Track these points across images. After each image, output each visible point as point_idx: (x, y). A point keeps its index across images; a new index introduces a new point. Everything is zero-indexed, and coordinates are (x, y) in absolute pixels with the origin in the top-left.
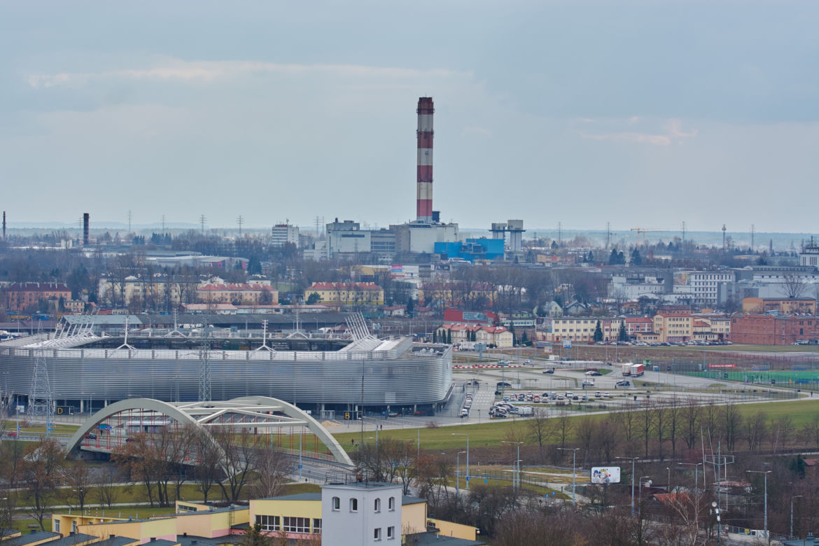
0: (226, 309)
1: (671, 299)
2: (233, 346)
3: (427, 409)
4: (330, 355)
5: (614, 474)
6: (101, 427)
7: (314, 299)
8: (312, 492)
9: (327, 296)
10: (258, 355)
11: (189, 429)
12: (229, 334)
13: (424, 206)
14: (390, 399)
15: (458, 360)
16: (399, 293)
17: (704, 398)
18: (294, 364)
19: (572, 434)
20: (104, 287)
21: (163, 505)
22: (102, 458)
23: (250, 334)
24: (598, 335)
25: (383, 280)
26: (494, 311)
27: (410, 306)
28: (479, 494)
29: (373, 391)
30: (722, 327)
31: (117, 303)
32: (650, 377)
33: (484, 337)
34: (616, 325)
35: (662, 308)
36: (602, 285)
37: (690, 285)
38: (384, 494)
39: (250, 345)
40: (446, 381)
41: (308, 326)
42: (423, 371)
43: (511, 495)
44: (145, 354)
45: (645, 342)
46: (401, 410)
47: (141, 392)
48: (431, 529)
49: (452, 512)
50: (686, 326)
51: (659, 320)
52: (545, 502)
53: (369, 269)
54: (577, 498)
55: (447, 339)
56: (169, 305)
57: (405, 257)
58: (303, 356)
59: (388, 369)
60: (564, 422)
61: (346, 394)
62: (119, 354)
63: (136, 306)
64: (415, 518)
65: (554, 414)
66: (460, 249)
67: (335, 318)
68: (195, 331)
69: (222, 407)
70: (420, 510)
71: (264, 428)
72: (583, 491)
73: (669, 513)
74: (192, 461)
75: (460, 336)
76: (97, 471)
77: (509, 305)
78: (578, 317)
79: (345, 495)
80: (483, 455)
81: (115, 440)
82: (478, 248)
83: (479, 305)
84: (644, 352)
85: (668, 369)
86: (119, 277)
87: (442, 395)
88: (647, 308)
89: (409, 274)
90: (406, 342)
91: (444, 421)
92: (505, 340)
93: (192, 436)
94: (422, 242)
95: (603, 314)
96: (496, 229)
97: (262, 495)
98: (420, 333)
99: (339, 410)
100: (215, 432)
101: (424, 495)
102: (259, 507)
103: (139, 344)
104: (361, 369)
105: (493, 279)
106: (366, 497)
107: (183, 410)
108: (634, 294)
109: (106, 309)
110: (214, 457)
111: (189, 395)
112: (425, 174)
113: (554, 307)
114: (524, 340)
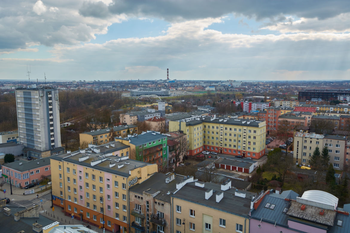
0: (151, 87)
1: (189, 86)
2: (151, 90)
3: (168, 95)
4: (160, 91)
5: (184, 101)
6: (140, 97)
7: (158, 86)
8: (157, 103)
9: (159, 86)
10: (154, 91)
11: (147, 97)
12: (151, 89)
13: (168, 78)
14: (165, 95)
15: (171, 91)
16: (166, 86)
17: (191, 94)
18: (157, 92)
19: (180, 97)
20: (140, 85)
21: (145, 104)
22: (140, 100)
23: (153, 89)
24: (183, 89)
25: (164, 84)
26: (174, 87)
27: (167, 87)
28: (172, 103)
29: (163, 94)
30: (193, 88)
31: (142, 87)
32: (187, 92)
33: (173, 89)
34: (184, 88)
35: (188, 86)
36: (183, 85)
37: (190, 85)
38: (164, 103)
39: (153, 90)
40: (170, 93)
41: (158, 88)
42: (167, 92)
43: (175, 103)
44: (144, 91)
45: (187, 89)
46: (166, 95)
47: (144, 94)
48: (168, 106)
49: (170, 104)
50: (190, 88)
51: (188, 88)
52: (178, 103)
53: (163, 84)
54: (180, 103)
55: (170, 89)
56: (146, 87)
57: (166, 82)
58: (158, 91)
59: (165, 92)
60: (180, 96)
61: (161, 94)
62: (141, 91)
63: (143, 87)
64: (167, 105)
65: (179, 96)
66: (171, 82)
67: (160, 88)
68: (148, 89)
69: (150, 95)
70: (167, 104)
71: (154, 97)
72: (181, 102)
73: (188, 104)
74: (148, 100)
75: (171, 89)
76: (140, 101)
77: (175, 86)
78: (181, 87)
79: (160, 103)
80: (173, 99)
81: (142, 98)
82: (172, 81)
83: (172, 86)
84: (187, 90)
85: (188, 92)
86: (142, 84)
87: (169, 94)
88: (187, 87)
89: (167, 84)
90: (166, 90)
91: (169, 96)
92: (175, 89)
93: (148, 98)
94: (168, 81)
95: (183, 87)
96: (174, 80)
97: (154, 103)
98: (167, 89)
99: (160, 96)
100: (150, 98)
101: (168, 103)
102: (153, 104)
103: (143, 90)
104: (162, 92)
105: (174, 84)
106: (162, 103)
107: (147, 96)
108: (186, 85)
109: (140, 87)
110: (150, 100)
111: (148, 95)
112: (168, 75)
113: (179, 87)
114: (176, 89)
